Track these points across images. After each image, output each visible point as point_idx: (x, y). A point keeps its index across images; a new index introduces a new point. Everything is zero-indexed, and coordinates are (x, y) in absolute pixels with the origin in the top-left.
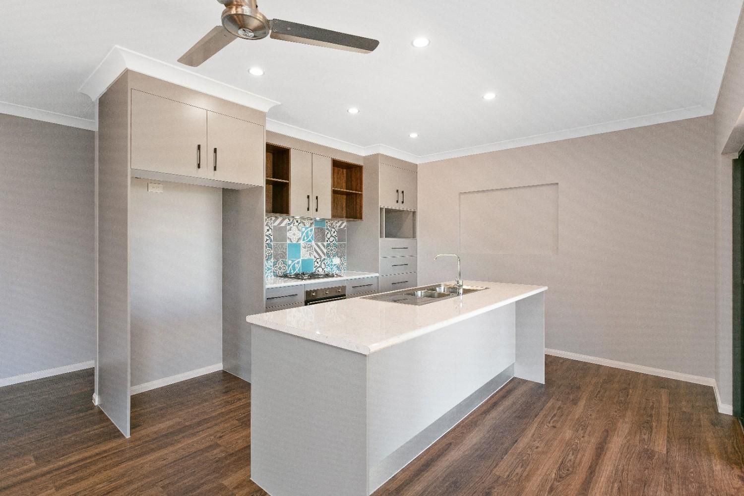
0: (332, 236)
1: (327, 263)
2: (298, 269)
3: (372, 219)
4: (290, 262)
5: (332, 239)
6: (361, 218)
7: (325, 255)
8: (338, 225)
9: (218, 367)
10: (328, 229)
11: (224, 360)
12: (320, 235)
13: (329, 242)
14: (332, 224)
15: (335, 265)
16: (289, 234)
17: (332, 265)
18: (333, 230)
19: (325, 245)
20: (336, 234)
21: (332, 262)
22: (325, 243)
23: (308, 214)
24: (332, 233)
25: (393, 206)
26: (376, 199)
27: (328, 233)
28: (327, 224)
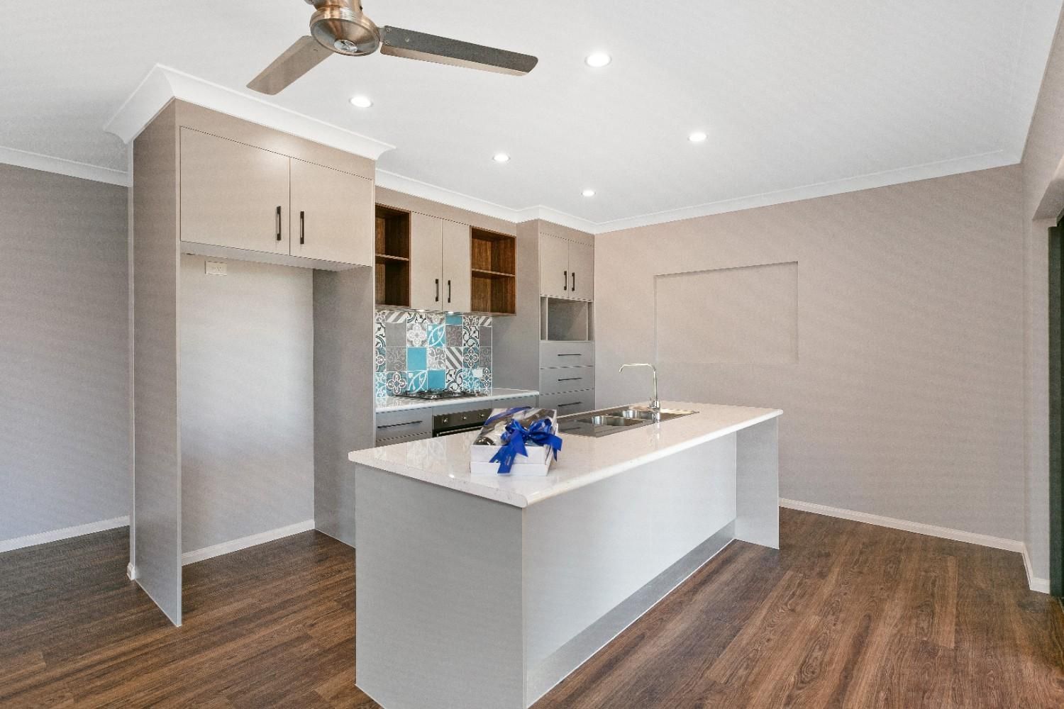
0: (471, 338)
1: (464, 376)
2: (423, 385)
3: (528, 315)
4: (411, 375)
5: (471, 342)
6: (513, 312)
7: (461, 365)
8: (480, 321)
9: (308, 525)
10: (465, 328)
11: (316, 515)
12: (454, 336)
13: (467, 346)
14: (471, 320)
15: (476, 379)
16: (409, 335)
17: (471, 379)
18: (473, 329)
19: (462, 350)
20: (477, 334)
21: (471, 374)
22: (462, 348)
23: (437, 306)
24: (472, 333)
25: (560, 294)
26: (534, 284)
27: (463, 332)
28: (463, 320)
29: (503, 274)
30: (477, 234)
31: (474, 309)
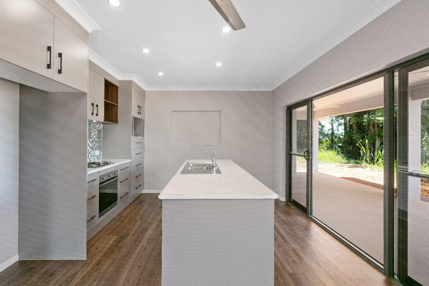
0: (95, 135)
1: (92, 154)
3: (126, 124)
5: (95, 136)
6: (116, 122)
7: (91, 149)
8: (98, 126)
10: (93, 130)
13: (93, 139)
14: (95, 125)
15: (96, 155)
17: (94, 156)
18: (95, 130)
19: (91, 141)
20: (97, 133)
21: (94, 153)
24: (95, 132)
25: (136, 116)
26: (129, 109)
27: (92, 132)
28: (92, 125)
29: (115, 104)
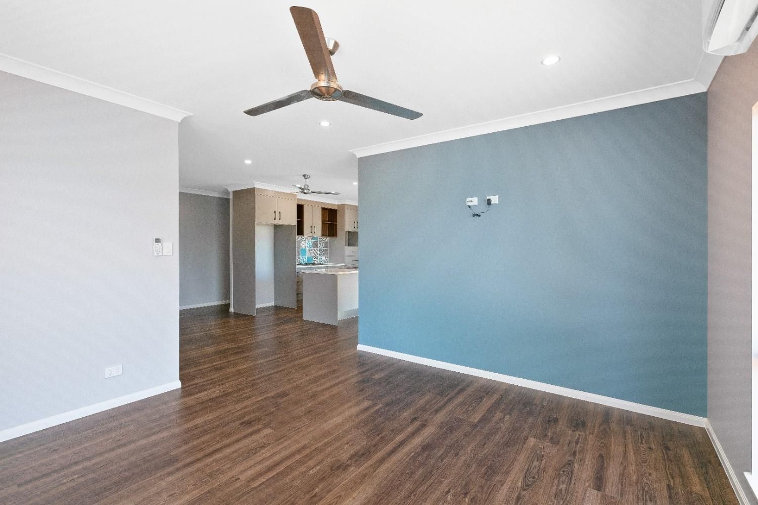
0: (321, 245)
2: (306, 261)
3: (342, 237)
4: (301, 258)
5: (321, 247)
6: (336, 236)
7: (318, 255)
8: (325, 239)
9: (272, 304)
10: (319, 242)
11: (276, 300)
12: (315, 245)
14: (322, 239)
15: (323, 260)
16: (301, 244)
18: (322, 242)
21: (321, 258)
22: (318, 249)
23: (311, 235)
25: (352, 230)
26: (343, 226)
28: (319, 239)
30: (323, 209)
31: (323, 235)
